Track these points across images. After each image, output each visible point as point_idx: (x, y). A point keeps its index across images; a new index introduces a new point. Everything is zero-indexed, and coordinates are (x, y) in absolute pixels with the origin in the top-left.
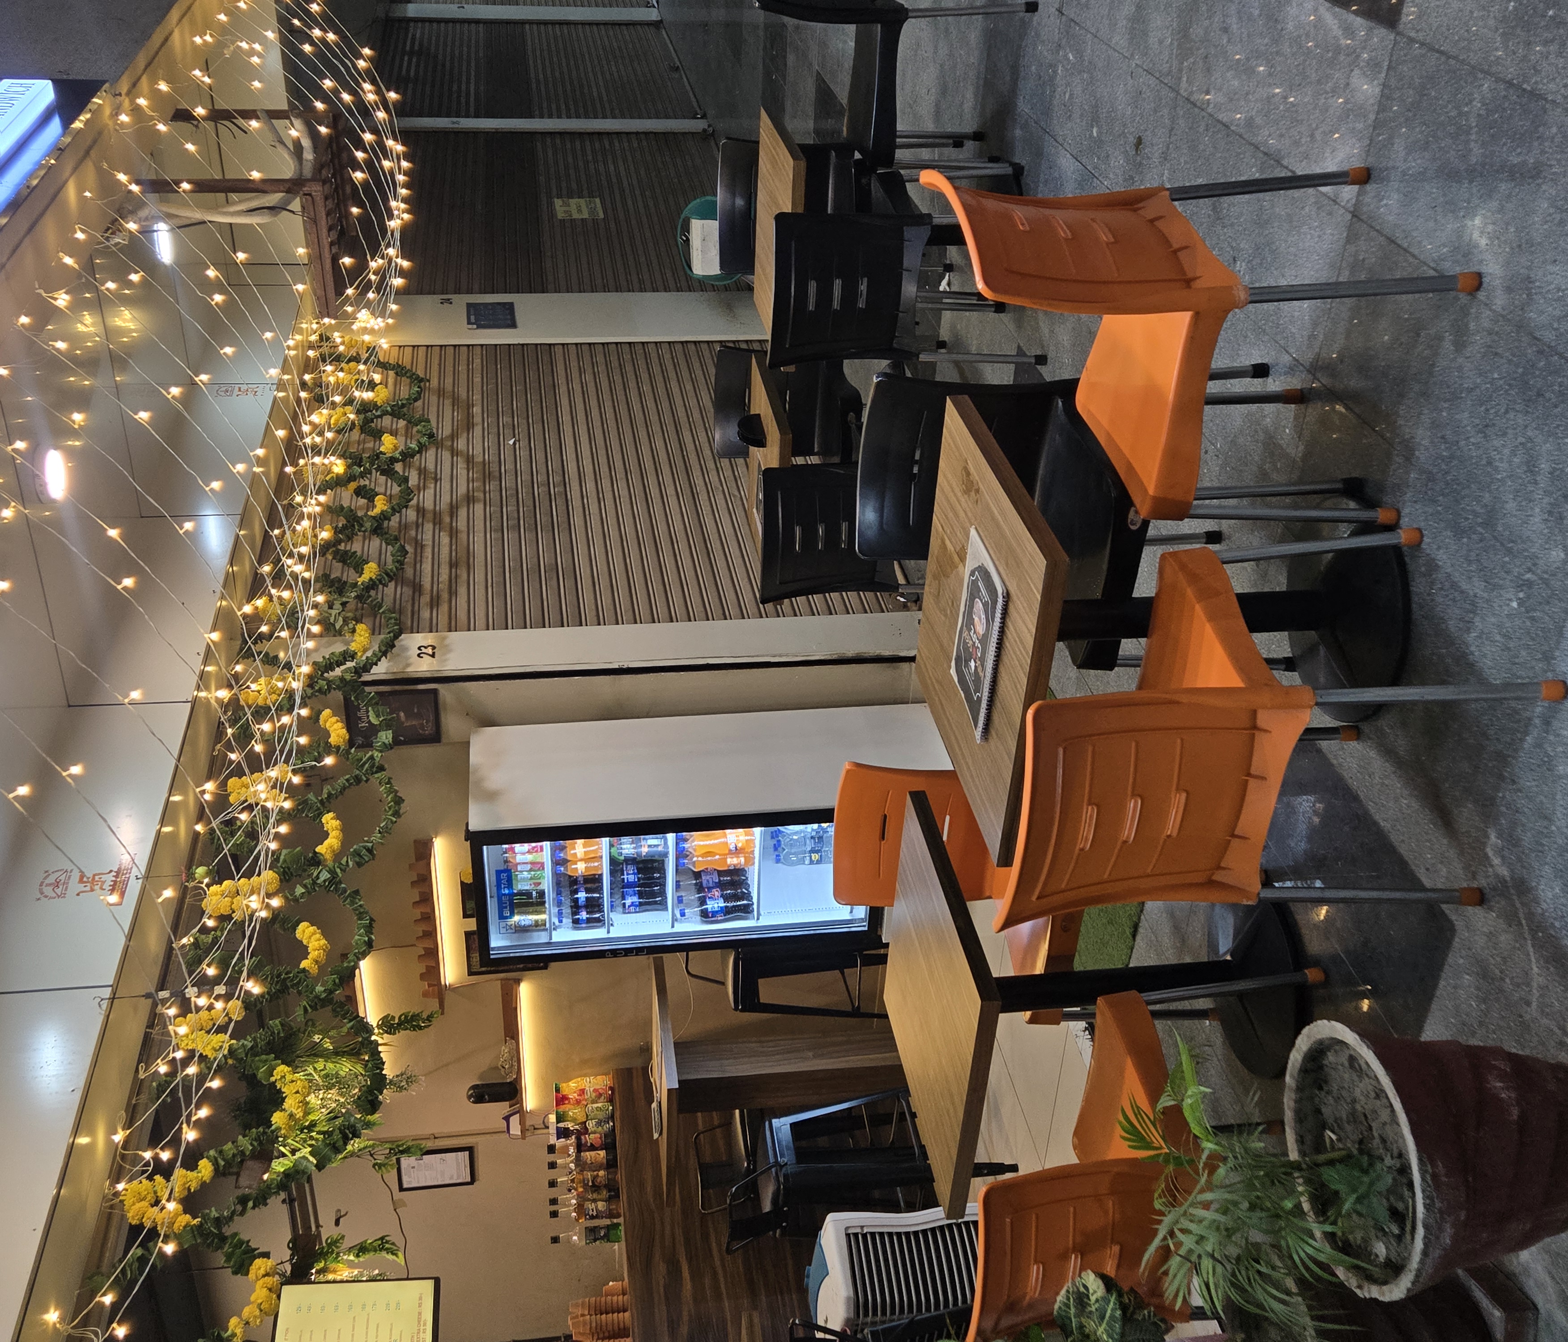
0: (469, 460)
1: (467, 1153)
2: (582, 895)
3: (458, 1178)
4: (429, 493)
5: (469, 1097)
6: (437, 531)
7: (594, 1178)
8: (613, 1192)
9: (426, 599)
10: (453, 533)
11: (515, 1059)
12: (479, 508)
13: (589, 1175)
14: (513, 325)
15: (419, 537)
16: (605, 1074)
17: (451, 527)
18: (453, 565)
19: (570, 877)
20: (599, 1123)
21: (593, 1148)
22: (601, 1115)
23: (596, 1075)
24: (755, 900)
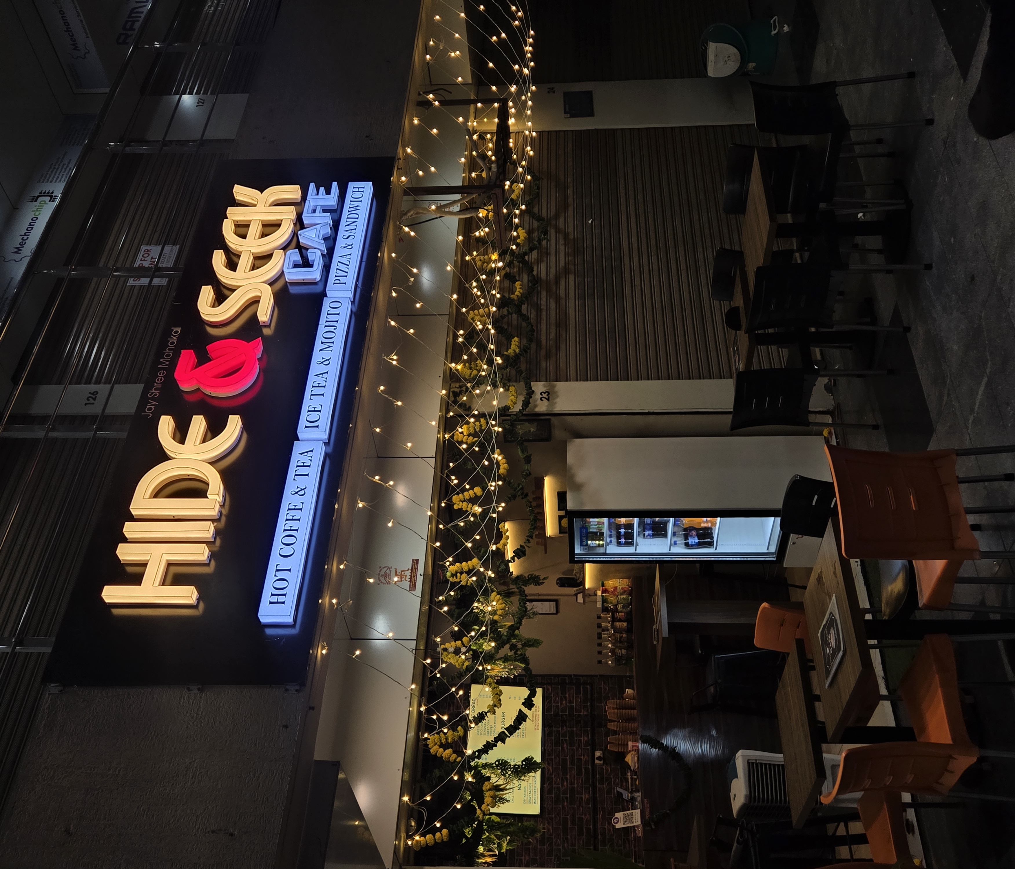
0: (566, 236)
1: (554, 603)
2: (623, 531)
3: (550, 611)
4: (543, 266)
5: (557, 584)
6: (548, 298)
7: (621, 637)
8: (630, 647)
9: (543, 352)
10: (558, 299)
11: (582, 573)
12: (571, 277)
13: (618, 635)
14: (591, 114)
15: (539, 302)
16: (628, 578)
17: (556, 295)
18: (558, 326)
19: (616, 524)
20: (623, 607)
21: (620, 620)
22: (625, 602)
23: (623, 578)
24: (715, 539)
